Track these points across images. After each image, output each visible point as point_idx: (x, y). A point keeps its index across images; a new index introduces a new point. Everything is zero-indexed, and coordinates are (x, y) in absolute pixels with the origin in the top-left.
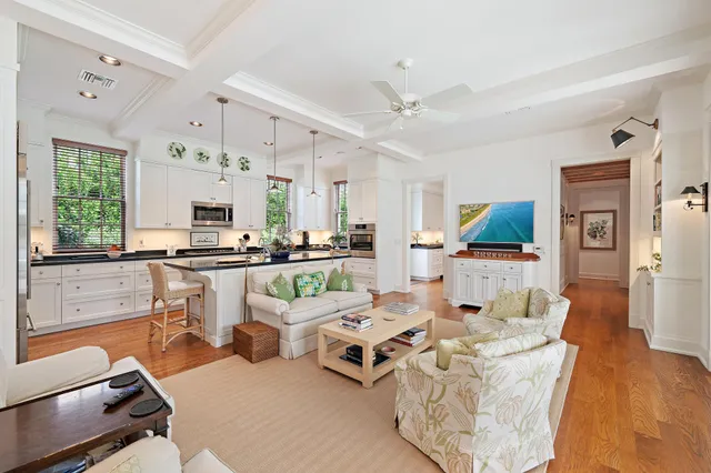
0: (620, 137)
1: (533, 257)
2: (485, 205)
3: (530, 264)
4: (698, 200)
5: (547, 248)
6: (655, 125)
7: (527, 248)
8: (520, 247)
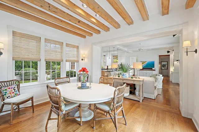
0: (168, 52)
1: (154, 70)
2: (146, 62)
3: (154, 71)
4: (178, 62)
5: (157, 69)
6: (173, 50)
7: (153, 69)
8: (152, 69)
